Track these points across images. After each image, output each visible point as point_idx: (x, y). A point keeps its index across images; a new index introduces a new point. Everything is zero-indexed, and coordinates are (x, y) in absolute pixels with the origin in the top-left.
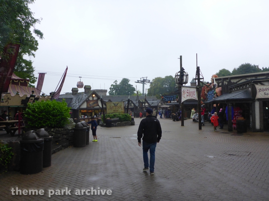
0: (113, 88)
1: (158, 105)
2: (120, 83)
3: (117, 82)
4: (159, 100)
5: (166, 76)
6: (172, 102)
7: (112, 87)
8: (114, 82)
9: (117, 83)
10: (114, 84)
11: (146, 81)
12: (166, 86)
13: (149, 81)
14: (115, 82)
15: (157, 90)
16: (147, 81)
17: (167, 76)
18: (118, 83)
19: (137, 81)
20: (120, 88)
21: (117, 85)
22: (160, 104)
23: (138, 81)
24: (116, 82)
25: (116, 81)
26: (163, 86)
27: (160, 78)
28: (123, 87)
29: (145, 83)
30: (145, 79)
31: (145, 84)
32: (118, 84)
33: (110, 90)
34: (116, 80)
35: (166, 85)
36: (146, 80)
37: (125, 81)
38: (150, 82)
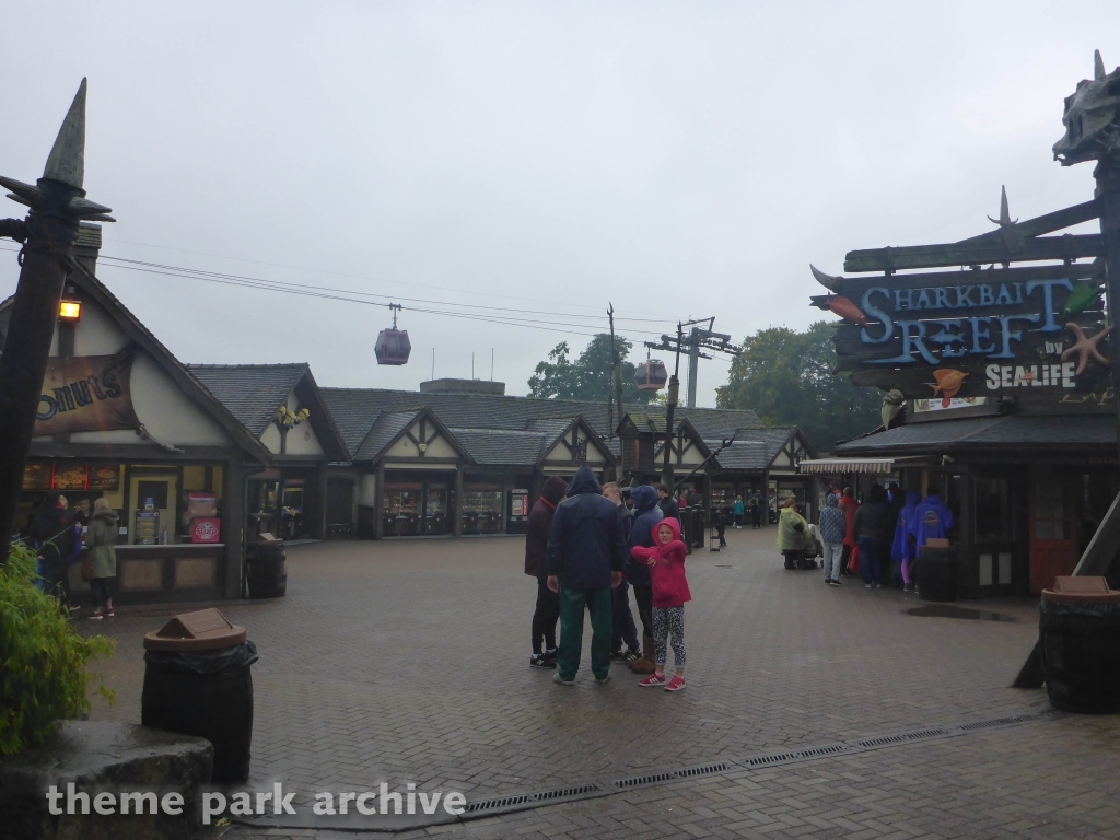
0: (545, 383)
1: (770, 467)
2: (582, 359)
3: (567, 351)
4: (780, 436)
5: (818, 321)
6: (997, 377)
7: (543, 376)
8: (553, 352)
9: (567, 357)
10: (554, 362)
11: (710, 342)
12: (815, 375)
13: (726, 338)
14: (558, 351)
15: (769, 392)
16: (713, 339)
17: (823, 323)
18: (573, 357)
19: (660, 342)
20: (581, 380)
21: (569, 368)
22: (783, 460)
23: (665, 338)
24: (563, 351)
25: (562, 348)
26: (797, 375)
27: (784, 332)
28: (595, 375)
29: (702, 350)
30: (704, 327)
31: (704, 356)
32: (572, 362)
33: (531, 391)
34: (564, 344)
35: (812, 372)
36: (709, 334)
37: (608, 349)
38: (730, 347)
